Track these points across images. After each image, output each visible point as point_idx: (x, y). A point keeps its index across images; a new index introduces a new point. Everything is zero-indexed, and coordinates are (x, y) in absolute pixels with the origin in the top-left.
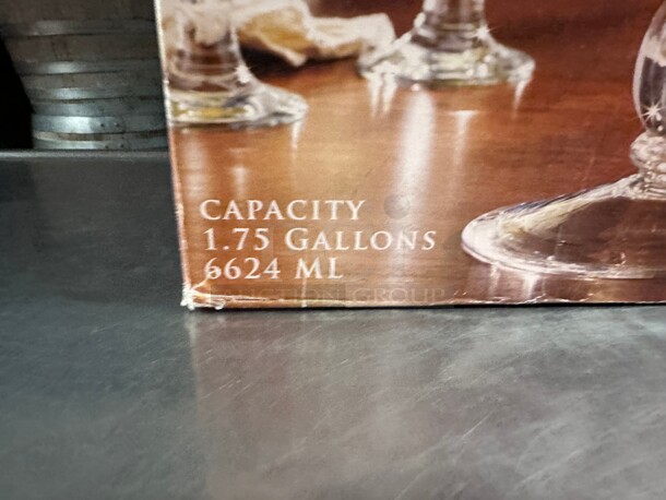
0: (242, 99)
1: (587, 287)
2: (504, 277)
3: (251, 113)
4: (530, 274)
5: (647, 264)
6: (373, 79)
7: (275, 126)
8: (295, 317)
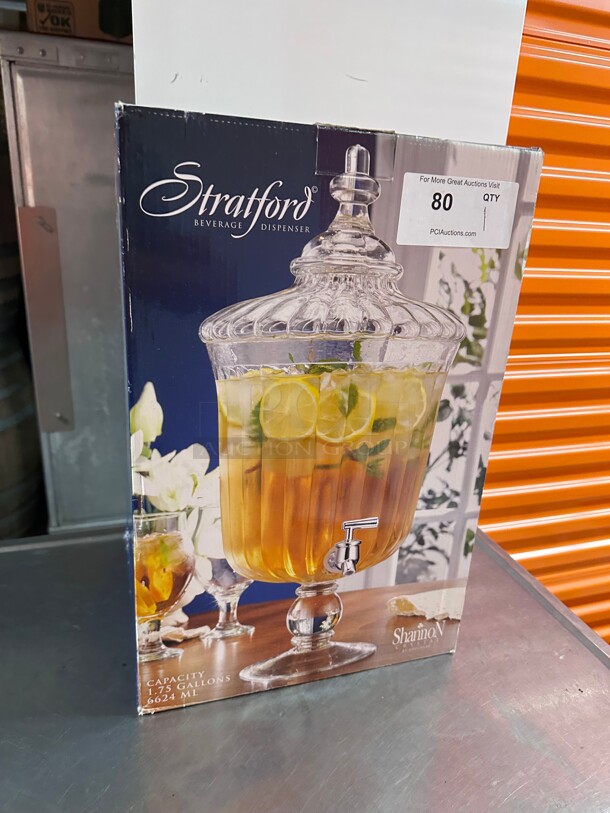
0: (163, 653)
1: (286, 682)
2: (256, 684)
3: (165, 656)
4: (265, 682)
5: (306, 670)
6: (205, 641)
7: (174, 657)
8: (180, 711)
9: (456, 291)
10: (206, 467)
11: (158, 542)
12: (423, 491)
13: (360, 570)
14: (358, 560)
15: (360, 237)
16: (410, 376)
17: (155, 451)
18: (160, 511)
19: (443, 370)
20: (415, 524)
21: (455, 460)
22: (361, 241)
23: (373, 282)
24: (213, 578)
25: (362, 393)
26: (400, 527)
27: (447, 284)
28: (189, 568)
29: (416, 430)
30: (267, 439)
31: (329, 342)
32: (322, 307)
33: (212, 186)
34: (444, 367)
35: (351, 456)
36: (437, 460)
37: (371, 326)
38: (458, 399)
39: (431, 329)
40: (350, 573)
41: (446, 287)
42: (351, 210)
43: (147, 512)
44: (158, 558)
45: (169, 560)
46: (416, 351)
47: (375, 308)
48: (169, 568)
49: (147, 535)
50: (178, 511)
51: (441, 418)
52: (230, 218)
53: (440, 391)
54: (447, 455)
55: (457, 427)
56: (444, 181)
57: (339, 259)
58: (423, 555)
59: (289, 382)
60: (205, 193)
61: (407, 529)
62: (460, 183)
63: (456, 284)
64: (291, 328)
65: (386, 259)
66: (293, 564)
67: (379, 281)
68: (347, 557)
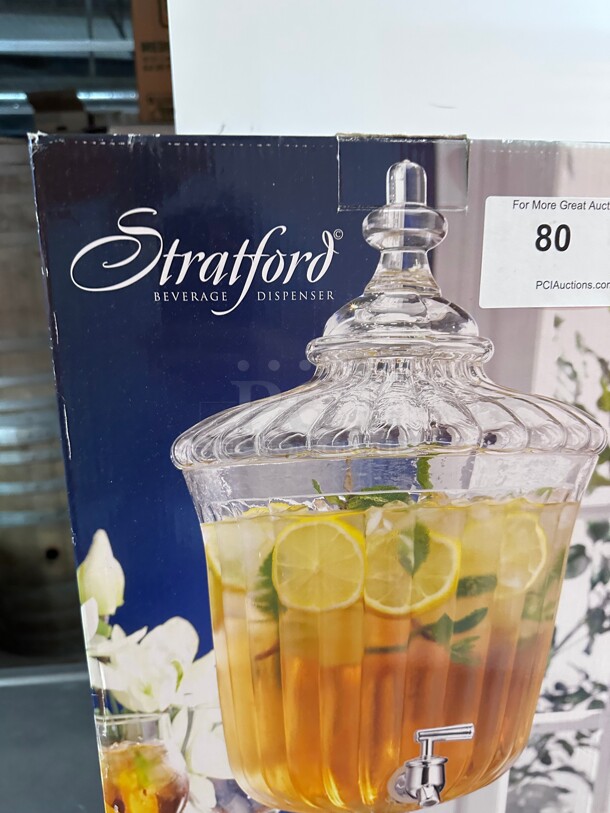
9: (587, 376)
10: (194, 650)
11: (132, 755)
12: (547, 685)
13: (448, 799)
14: (442, 785)
15: (416, 300)
16: (514, 509)
17: (117, 628)
18: (130, 712)
19: (572, 499)
20: (534, 733)
21: (600, 639)
22: (418, 307)
23: (442, 367)
24: (218, 806)
25: (435, 536)
26: (510, 736)
27: (570, 365)
28: (181, 790)
29: (530, 593)
30: (285, 608)
31: (376, 460)
32: (362, 409)
33: (177, 242)
34: (574, 494)
35: (425, 632)
36: (568, 637)
37: (445, 435)
38: (600, 544)
39: (548, 436)
40: (431, 803)
41: (568, 370)
42: (401, 261)
43: (112, 711)
44: (134, 776)
45: (150, 778)
46: (525, 470)
47: (449, 407)
48: (151, 790)
49: (116, 744)
50: (157, 712)
51: (573, 572)
52: (208, 286)
53: (569, 531)
54: (584, 630)
55: (599, 587)
56: (553, 206)
57: (383, 336)
58: (550, 778)
59: (315, 522)
60: (166, 251)
61: (521, 740)
62: (581, 206)
63: (585, 363)
64: (314, 442)
65: (463, 331)
66: (339, 789)
67: (453, 365)
68: (425, 780)
